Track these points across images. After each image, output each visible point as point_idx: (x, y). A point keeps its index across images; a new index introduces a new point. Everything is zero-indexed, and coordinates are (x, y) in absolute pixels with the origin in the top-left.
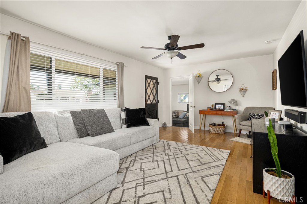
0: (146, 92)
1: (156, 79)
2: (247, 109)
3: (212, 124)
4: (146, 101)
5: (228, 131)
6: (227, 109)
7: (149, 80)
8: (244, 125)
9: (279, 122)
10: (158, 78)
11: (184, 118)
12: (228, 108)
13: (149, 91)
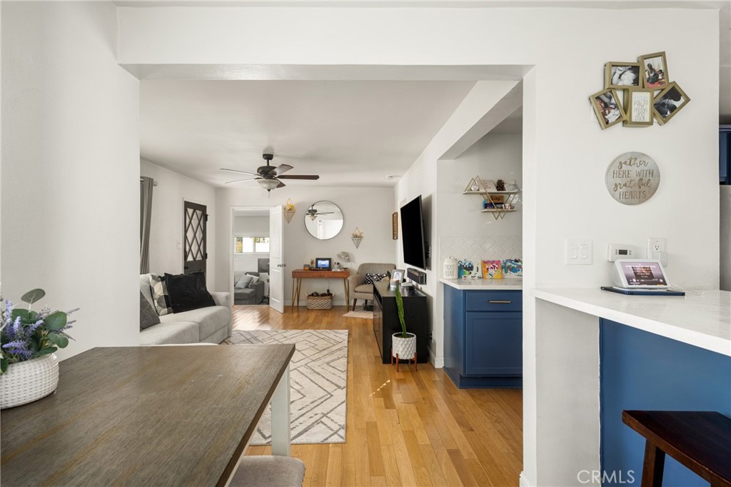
0: (186, 237)
1: (203, 208)
2: (363, 266)
3: (312, 295)
4: (186, 257)
5: (337, 303)
6: (335, 269)
7: (190, 211)
8: (360, 292)
9: (402, 284)
10: (205, 207)
11: (247, 287)
12: (336, 266)
13: (190, 235)
